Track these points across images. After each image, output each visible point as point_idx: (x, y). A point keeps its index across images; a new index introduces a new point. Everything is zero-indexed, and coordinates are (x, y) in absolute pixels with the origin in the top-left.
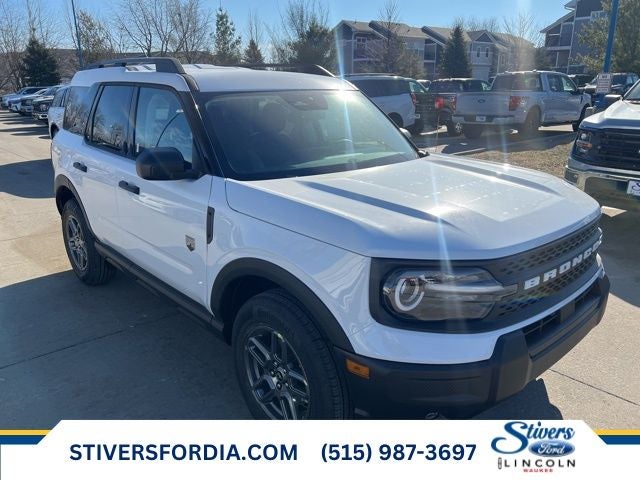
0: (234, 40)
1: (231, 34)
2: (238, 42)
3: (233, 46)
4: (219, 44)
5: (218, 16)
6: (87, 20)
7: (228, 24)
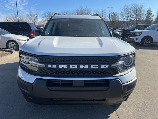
0: (152, 16)
1: (151, 14)
2: (153, 16)
3: (151, 18)
4: (146, 17)
5: (148, 10)
6: (114, 14)
7: (151, 12)
